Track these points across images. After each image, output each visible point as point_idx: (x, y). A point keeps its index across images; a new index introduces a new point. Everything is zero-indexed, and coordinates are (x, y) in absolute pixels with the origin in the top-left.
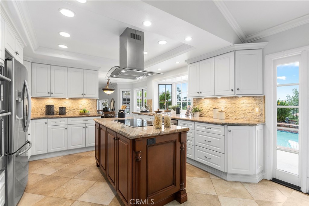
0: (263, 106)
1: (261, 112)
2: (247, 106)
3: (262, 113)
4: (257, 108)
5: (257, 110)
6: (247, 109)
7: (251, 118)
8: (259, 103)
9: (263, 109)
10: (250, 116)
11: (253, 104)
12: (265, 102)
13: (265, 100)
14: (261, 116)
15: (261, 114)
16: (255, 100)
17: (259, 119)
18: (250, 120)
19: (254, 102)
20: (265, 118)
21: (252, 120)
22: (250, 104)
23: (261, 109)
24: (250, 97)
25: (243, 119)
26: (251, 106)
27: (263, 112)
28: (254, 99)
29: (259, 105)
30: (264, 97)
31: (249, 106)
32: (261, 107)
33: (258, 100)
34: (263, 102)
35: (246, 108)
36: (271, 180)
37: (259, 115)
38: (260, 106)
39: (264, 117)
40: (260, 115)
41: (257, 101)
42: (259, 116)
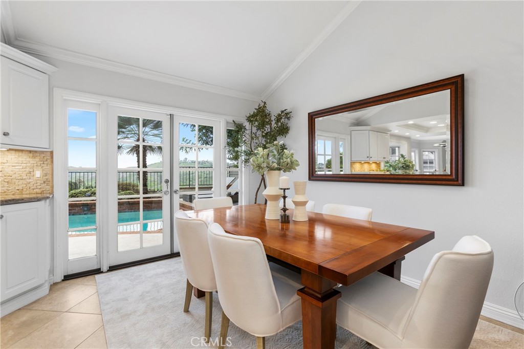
0: (49, 167)
1: (47, 177)
2: (16, 167)
3: (47, 179)
4: (38, 170)
5: (38, 174)
6: (15, 173)
7: (25, 190)
8: (42, 162)
9: (50, 172)
10: (22, 186)
11: (29, 165)
12: (52, 162)
13: (52, 157)
14: (46, 184)
15: (45, 180)
16: (34, 157)
17: (41, 190)
18: (23, 193)
19: (32, 161)
20: (52, 187)
21: (28, 192)
22: (23, 165)
23: (44, 172)
24: (22, 151)
25: (5, 192)
26: (26, 168)
27: (49, 177)
28: (31, 155)
29: (42, 165)
30: (52, 153)
31: (20, 167)
32: (46, 170)
33: (39, 157)
34: (49, 161)
35: (12, 171)
36: (63, 280)
37: (42, 182)
38: (44, 168)
39: (51, 184)
40: (44, 182)
41: (37, 159)
42: (41, 184)
